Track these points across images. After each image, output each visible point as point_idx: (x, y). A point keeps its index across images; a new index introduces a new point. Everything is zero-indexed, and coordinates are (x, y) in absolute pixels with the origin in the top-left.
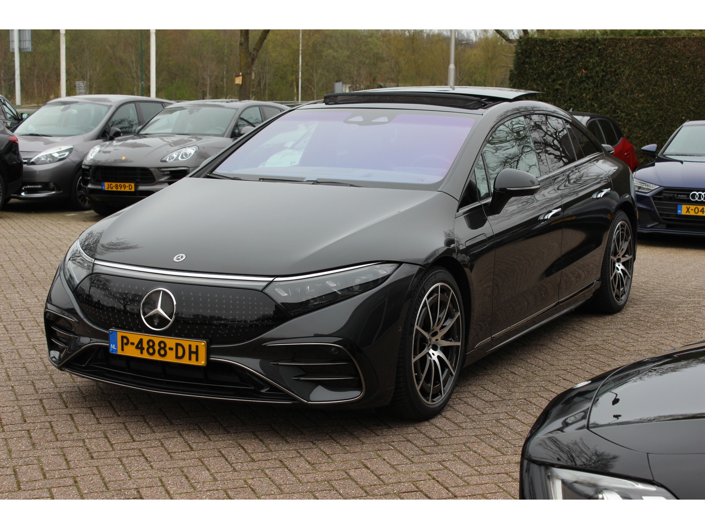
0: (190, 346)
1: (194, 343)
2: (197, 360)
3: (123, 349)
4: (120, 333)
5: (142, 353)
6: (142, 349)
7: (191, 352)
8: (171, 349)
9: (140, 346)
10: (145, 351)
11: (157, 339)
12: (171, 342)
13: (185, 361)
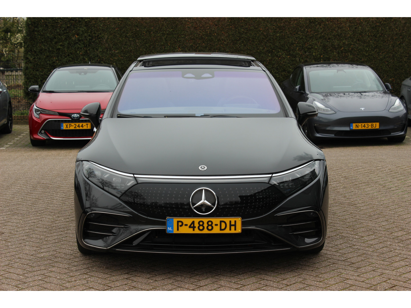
0: (230, 222)
1: (233, 220)
2: (235, 229)
3: (178, 230)
4: (175, 220)
5: (194, 230)
6: (194, 228)
7: (231, 225)
8: (216, 225)
9: (192, 226)
10: (196, 229)
11: (205, 220)
12: (216, 221)
13: (227, 231)
